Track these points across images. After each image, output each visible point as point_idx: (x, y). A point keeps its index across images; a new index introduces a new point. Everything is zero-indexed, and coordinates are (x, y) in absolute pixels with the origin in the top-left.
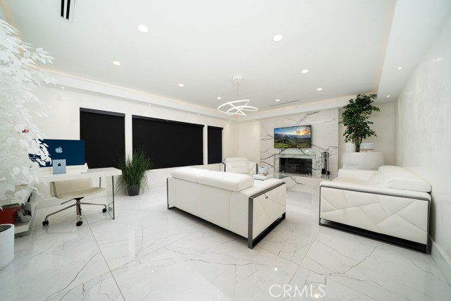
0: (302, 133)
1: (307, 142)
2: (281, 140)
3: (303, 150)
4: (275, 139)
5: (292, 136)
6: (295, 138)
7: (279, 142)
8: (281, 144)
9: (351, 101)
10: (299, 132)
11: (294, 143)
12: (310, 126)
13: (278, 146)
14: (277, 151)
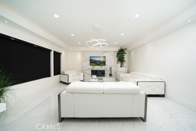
0: (102, 59)
1: (104, 63)
2: (93, 62)
3: (102, 66)
4: (90, 61)
5: (98, 60)
6: (99, 61)
7: (92, 63)
8: (93, 64)
9: (119, 49)
10: (101, 59)
11: (98, 63)
12: (105, 57)
13: (91, 64)
14: (91, 67)
